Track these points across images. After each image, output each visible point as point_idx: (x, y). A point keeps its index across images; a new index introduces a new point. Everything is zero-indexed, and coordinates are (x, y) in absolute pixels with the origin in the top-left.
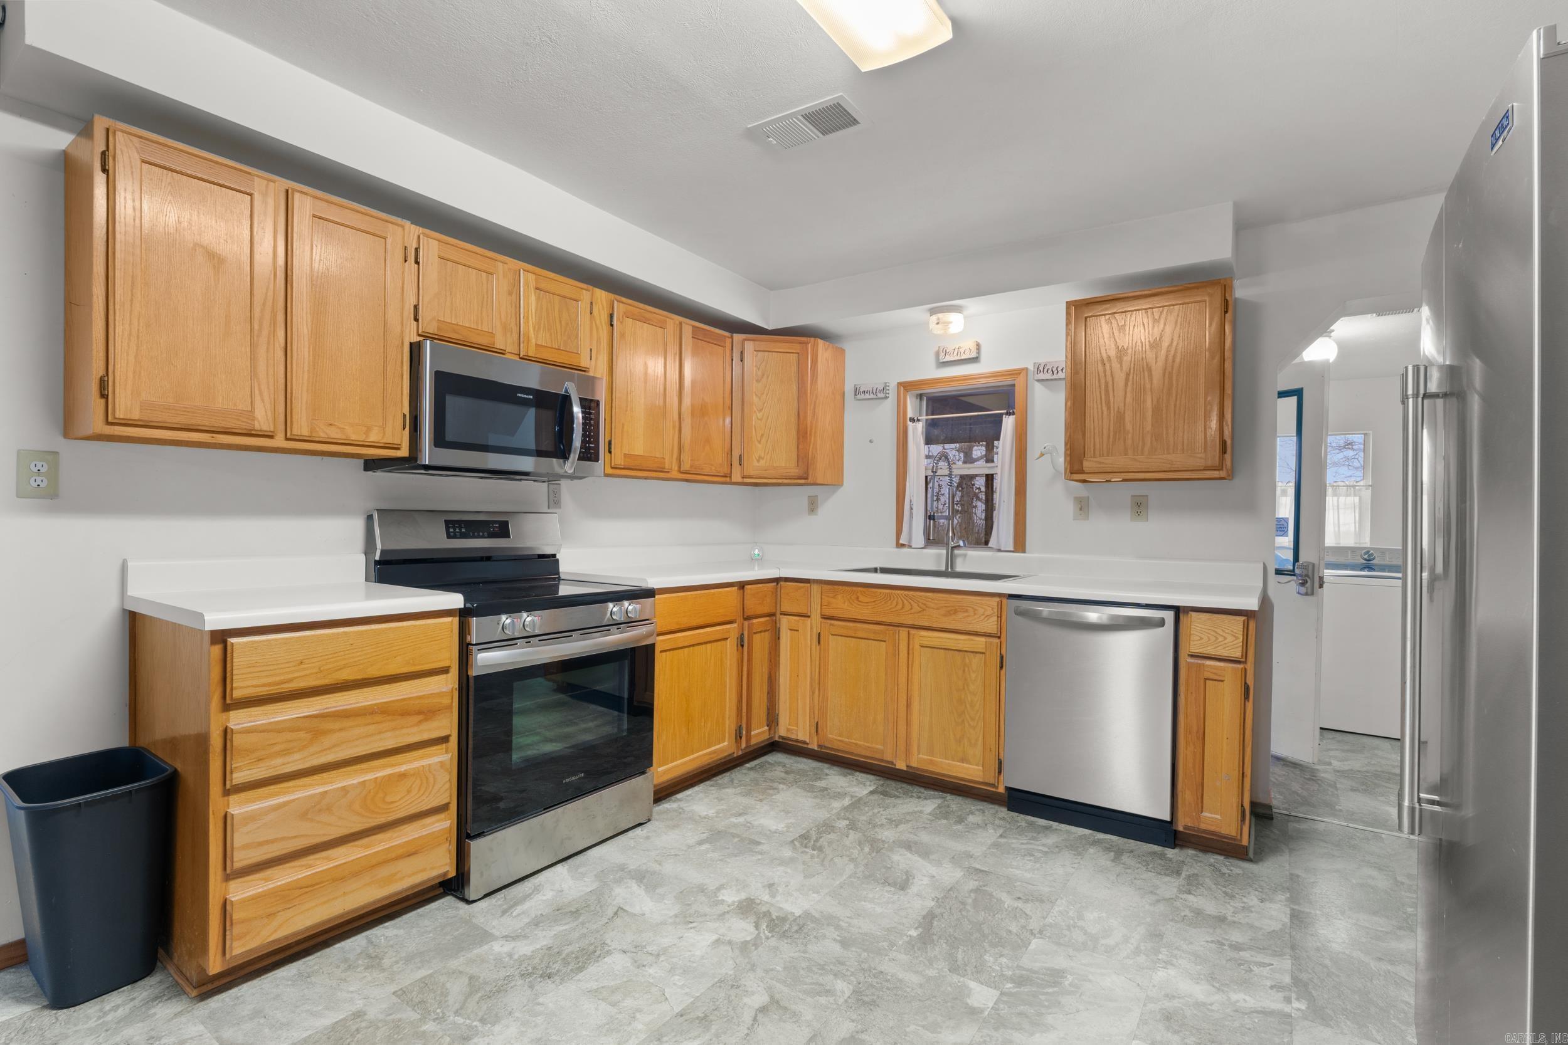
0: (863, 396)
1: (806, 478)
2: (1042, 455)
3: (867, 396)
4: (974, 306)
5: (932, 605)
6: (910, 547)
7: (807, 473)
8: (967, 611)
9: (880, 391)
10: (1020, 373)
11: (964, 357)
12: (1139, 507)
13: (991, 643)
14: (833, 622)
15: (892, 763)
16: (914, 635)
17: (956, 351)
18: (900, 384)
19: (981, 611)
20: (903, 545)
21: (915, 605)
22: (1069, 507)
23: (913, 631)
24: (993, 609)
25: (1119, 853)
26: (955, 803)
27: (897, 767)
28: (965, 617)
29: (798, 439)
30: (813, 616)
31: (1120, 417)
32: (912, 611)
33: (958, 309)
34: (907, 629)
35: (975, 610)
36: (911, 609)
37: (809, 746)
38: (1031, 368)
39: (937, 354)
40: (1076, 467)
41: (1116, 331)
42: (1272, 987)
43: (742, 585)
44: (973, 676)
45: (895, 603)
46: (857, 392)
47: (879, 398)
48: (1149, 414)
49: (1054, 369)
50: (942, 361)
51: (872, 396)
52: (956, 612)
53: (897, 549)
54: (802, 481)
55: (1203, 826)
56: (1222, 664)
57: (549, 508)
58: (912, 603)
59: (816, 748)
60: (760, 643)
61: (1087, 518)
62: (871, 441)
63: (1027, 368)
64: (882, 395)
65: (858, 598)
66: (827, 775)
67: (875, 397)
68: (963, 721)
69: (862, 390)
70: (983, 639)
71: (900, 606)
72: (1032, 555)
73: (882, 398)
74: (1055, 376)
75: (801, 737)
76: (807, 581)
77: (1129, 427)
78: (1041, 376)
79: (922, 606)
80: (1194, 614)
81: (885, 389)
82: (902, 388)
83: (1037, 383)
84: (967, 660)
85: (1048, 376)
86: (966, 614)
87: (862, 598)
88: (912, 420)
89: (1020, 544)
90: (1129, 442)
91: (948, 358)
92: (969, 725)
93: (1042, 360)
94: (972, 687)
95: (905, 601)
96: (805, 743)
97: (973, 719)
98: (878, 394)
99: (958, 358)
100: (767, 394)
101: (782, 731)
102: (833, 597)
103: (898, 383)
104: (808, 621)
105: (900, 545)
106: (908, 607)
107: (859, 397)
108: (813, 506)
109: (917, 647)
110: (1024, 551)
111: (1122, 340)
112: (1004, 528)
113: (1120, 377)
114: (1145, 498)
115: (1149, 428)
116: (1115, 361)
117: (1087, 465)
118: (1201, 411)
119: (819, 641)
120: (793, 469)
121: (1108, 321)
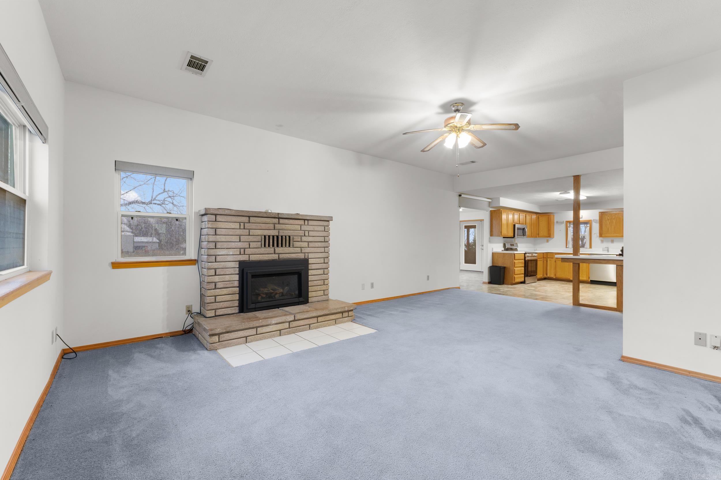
0: (559, 223)
2: (595, 234)
6: (569, 248)
12: (612, 241)
14: (558, 259)
18: (566, 221)
20: (567, 248)
22: (600, 241)
27: (571, 280)
29: (548, 229)
31: (608, 229)
37: (553, 278)
38: (592, 220)
40: (601, 235)
43: (543, 253)
46: (557, 222)
48: (613, 228)
54: (549, 237)
59: (555, 278)
60: (545, 261)
61: (603, 243)
62: (560, 230)
63: (591, 220)
67: (561, 223)
72: (593, 249)
73: (563, 223)
75: (552, 276)
76: (553, 253)
77: (610, 230)
78: (594, 221)
81: (563, 221)
83: (593, 223)
85: (596, 221)
88: (569, 227)
89: (591, 247)
90: (610, 232)
93: (594, 219)
94: (584, 267)
97: (584, 271)
101: (548, 276)
104: (553, 259)
105: (566, 248)
108: (548, 241)
110: (591, 248)
111: (608, 218)
112: (587, 245)
113: (608, 223)
114: (614, 240)
115: (613, 230)
116: (607, 221)
117: (603, 235)
118: (621, 228)
119: (555, 262)
120: (547, 235)
121: (605, 215)
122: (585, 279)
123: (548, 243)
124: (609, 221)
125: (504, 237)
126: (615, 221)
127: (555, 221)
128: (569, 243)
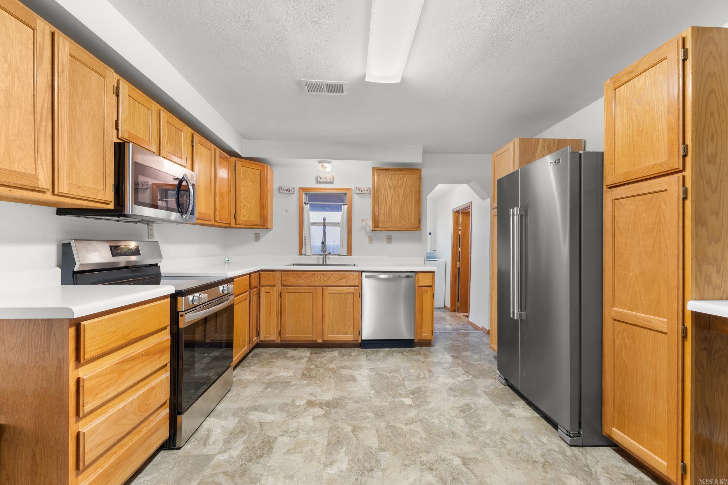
0: (283, 192)
1: (263, 226)
2: (363, 220)
3: (285, 192)
4: (335, 162)
5: (332, 277)
6: (305, 255)
7: (264, 223)
8: (346, 278)
9: (291, 190)
10: (349, 190)
11: (328, 181)
12: (389, 239)
13: (356, 289)
14: (288, 287)
15: (316, 341)
16: (325, 289)
17: (325, 178)
18: (300, 188)
19: (352, 277)
20: (302, 254)
21: (325, 277)
22: (367, 239)
23: (324, 288)
24: (356, 276)
25: (402, 353)
26: (343, 350)
27: (318, 342)
28: (346, 280)
29: (261, 208)
30: (277, 285)
31: (390, 209)
32: (324, 280)
33: (330, 163)
34: (322, 287)
35: (350, 277)
36: (324, 279)
37: (276, 342)
38: (354, 188)
39: (317, 178)
40: (376, 226)
41: (389, 180)
42: (463, 374)
43: (250, 274)
44: (349, 302)
45: (317, 277)
46: (280, 189)
47: (291, 193)
48: (399, 209)
49: (362, 190)
50: (318, 181)
51: (287, 192)
52: (342, 279)
53: (299, 256)
54: (262, 227)
55: (423, 338)
56: (427, 288)
57: (148, 239)
58: (324, 276)
59: (279, 342)
60: (255, 298)
61: (373, 243)
62: (286, 211)
63: (351, 189)
64: (293, 192)
65: (300, 276)
66: (287, 352)
67: (289, 192)
68: (345, 319)
69: (283, 189)
70: (353, 288)
71: (319, 278)
72: (354, 256)
73: (293, 193)
74: (362, 193)
75: (272, 338)
77: (393, 213)
78: (357, 192)
79: (329, 277)
80: (420, 274)
81: (293, 189)
82: (301, 190)
83: (355, 194)
84: (347, 296)
86: (346, 279)
87: (301, 276)
88: (305, 203)
89: (350, 252)
90: (393, 218)
91: (321, 181)
92: (348, 320)
93: (358, 186)
95: (321, 276)
96: (274, 341)
97: (349, 318)
98: (290, 191)
99: (326, 181)
100: (247, 187)
101: (262, 338)
102: (288, 277)
103: (299, 188)
104: (275, 287)
105: (300, 254)
106: (322, 278)
107: (281, 191)
108: (257, 238)
109: (327, 293)
110: (351, 255)
111: (391, 184)
112: (343, 247)
113: (390, 196)
115: (398, 214)
116: (388, 191)
117: (380, 225)
118: (413, 210)
119: (281, 297)
120: (259, 222)
121: (386, 176)
122: (349, 337)
123: (257, 243)
124: (392, 190)
125: (62, 211)
126: (403, 190)
127: (276, 186)
128: (306, 242)
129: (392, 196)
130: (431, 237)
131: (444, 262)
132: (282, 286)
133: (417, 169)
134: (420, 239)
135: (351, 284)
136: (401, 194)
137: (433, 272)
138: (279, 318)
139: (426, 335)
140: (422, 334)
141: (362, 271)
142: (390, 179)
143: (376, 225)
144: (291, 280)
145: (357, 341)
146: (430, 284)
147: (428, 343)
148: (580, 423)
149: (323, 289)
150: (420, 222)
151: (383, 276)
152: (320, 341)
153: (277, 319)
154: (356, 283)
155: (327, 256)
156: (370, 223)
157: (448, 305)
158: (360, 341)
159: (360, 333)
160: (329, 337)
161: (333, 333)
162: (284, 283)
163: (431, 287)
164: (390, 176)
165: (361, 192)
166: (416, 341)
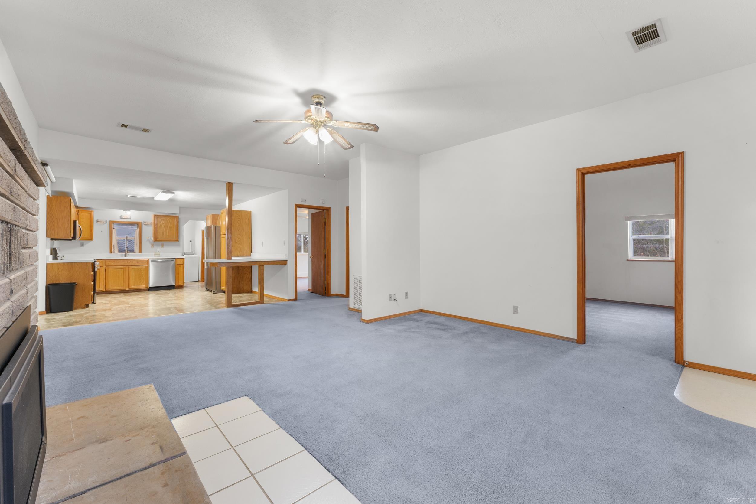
0: (100, 222)
4: (133, 211)
5: (134, 262)
6: (114, 253)
8: (141, 262)
11: (127, 218)
12: (163, 245)
13: (146, 266)
15: (125, 289)
18: (110, 221)
19: (144, 262)
20: (112, 253)
22: (150, 245)
24: (146, 261)
26: (140, 292)
29: (90, 231)
32: (129, 263)
33: (129, 211)
38: (143, 222)
39: (121, 216)
44: (142, 272)
45: (125, 262)
46: (97, 221)
47: (105, 223)
48: (167, 232)
52: (139, 262)
55: (179, 285)
56: (181, 265)
58: (130, 261)
59: (105, 291)
61: (153, 247)
62: (102, 231)
63: (141, 222)
65: (116, 262)
67: (103, 223)
70: (144, 266)
71: (127, 262)
75: (101, 289)
76: (102, 260)
77: (164, 234)
78: (145, 224)
79: (132, 262)
80: (177, 259)
81: (106, 221)
83: (144, 225)
84: (141, 269)
88: (113, 228)
89: (140, 251)
90: (164, 236)
91: (123, 218)
93: (145, 221)
96: (102, 291)
97: (142, 278)
102: (110, 262)
108: (82, 245)
109: (131, 269)
110: (141, 253)
111: (163, 222)
112: (137, 249)
113: (163, 227)
114: (163, 244)
115: (167, 234)
116: (162, 225)
117: (158, 239)
118: (175, 233)
119: (105, 271)
120: (89, 237)
121: (161, 219)
122: (143, 286)
123: (82, 248)
124: (164, 225)
126: (169, 225)
127: (95, 220)
129: (164, 227)
130: (192, 243)
131: (198, 257)
132: (106, 266)
133: (177, 216)
134: (179, 245)
135: (144, 264)
136: (169, 226)
137: (184, 258)
138: (105, 280)
139: (180, 283)
140: (179, 283)
141: (149, 259)
142: (163, 220)
143: (156, 239)
144: (112, 263)
145: (147, 288)
146: (183, 263)
147: (181, 287)
148: (216, 288)
149: (129, 267)
150: (178, 238)
151: (159, 260)
152: (127, 289)
153: (103, 281)
154: (146, 264)
155: (128, 253)
156: (153, 238)
157: (200, 279)
158: (148, 288)
159: (149, 284)
160: (133, 287)
161: (134, 285)
162: (107, 265)
163: (183, 264)
164: (163, 218)
165: (147, 224)
166: (176, 286)
